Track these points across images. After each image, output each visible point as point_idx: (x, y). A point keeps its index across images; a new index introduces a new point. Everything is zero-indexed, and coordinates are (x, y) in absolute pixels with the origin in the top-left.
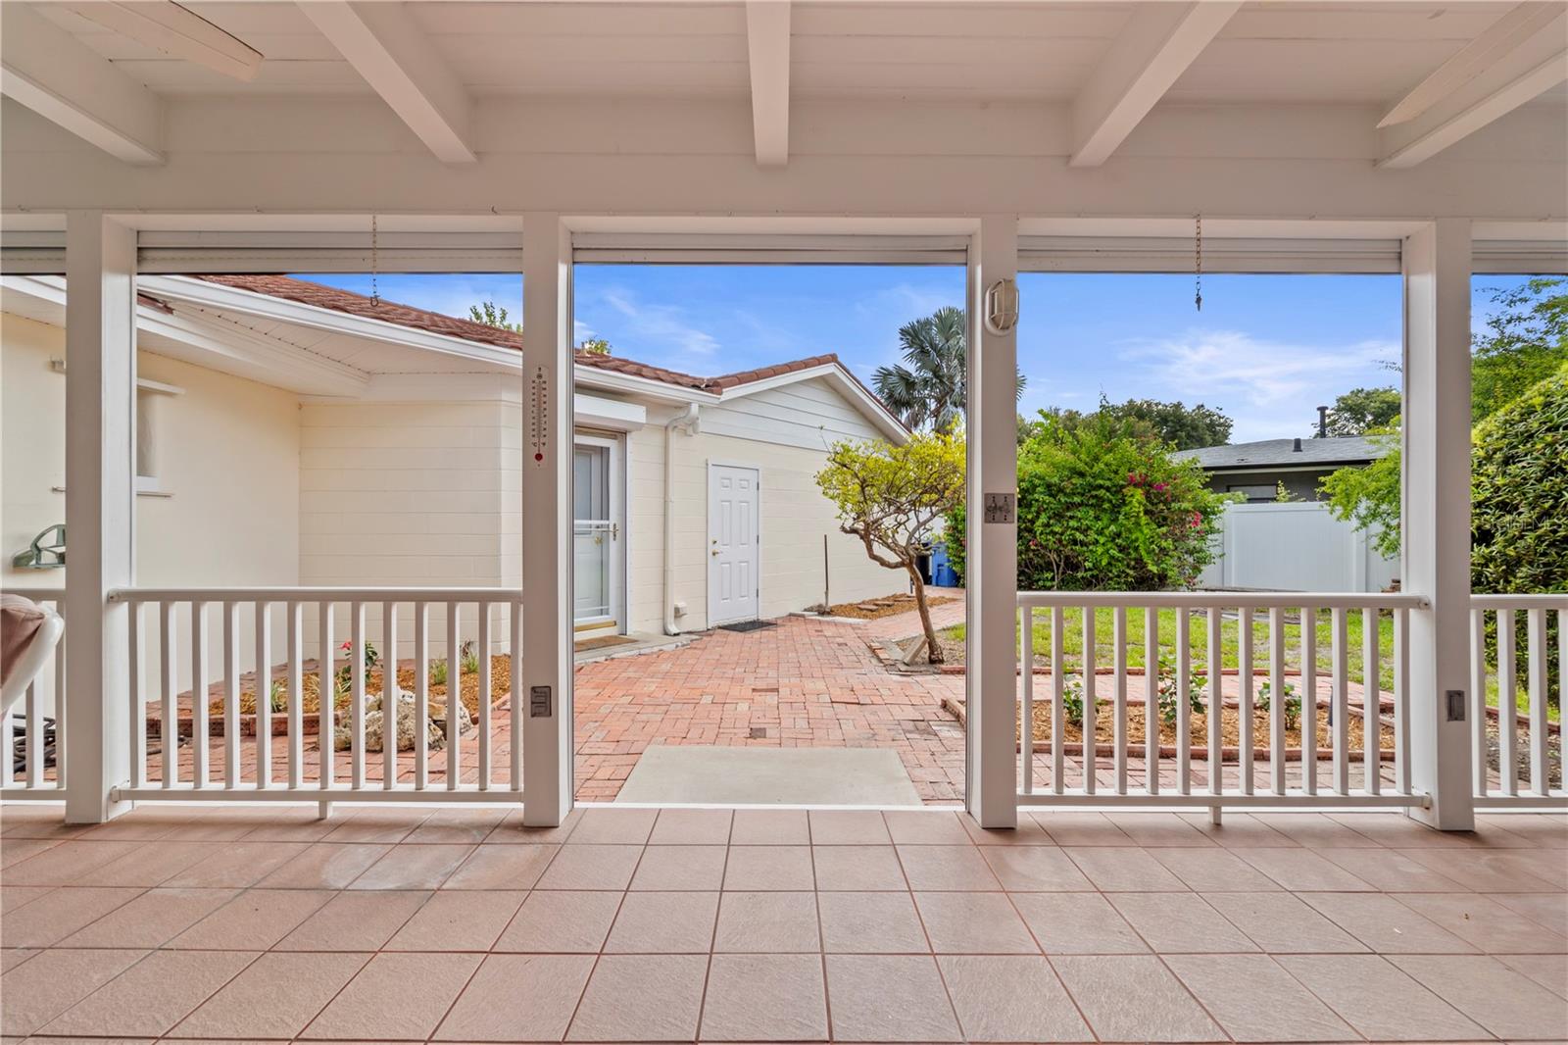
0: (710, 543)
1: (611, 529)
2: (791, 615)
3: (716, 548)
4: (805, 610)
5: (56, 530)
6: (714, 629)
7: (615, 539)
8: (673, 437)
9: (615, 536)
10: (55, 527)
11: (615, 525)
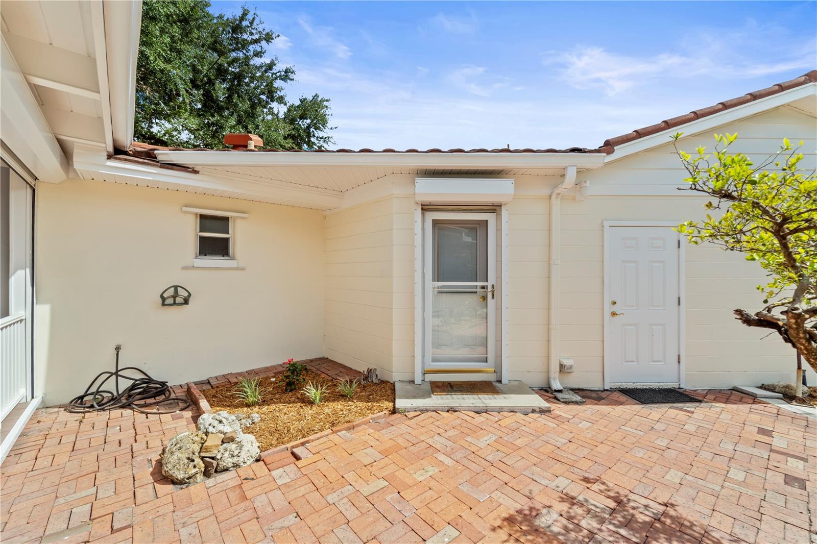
0: (607, 303)
1: (490, 289)
2: (735, 389)
3: (615, 308)
4: (763, 387)
5: (173, 288)
6: (612, 390)
7: (493, 298)
8: (556, 203)
9: (493, 295)
10: (172, 287)
11: (493, 286)
